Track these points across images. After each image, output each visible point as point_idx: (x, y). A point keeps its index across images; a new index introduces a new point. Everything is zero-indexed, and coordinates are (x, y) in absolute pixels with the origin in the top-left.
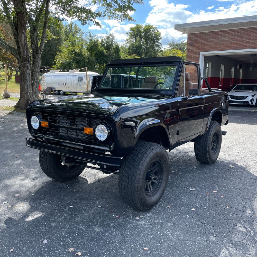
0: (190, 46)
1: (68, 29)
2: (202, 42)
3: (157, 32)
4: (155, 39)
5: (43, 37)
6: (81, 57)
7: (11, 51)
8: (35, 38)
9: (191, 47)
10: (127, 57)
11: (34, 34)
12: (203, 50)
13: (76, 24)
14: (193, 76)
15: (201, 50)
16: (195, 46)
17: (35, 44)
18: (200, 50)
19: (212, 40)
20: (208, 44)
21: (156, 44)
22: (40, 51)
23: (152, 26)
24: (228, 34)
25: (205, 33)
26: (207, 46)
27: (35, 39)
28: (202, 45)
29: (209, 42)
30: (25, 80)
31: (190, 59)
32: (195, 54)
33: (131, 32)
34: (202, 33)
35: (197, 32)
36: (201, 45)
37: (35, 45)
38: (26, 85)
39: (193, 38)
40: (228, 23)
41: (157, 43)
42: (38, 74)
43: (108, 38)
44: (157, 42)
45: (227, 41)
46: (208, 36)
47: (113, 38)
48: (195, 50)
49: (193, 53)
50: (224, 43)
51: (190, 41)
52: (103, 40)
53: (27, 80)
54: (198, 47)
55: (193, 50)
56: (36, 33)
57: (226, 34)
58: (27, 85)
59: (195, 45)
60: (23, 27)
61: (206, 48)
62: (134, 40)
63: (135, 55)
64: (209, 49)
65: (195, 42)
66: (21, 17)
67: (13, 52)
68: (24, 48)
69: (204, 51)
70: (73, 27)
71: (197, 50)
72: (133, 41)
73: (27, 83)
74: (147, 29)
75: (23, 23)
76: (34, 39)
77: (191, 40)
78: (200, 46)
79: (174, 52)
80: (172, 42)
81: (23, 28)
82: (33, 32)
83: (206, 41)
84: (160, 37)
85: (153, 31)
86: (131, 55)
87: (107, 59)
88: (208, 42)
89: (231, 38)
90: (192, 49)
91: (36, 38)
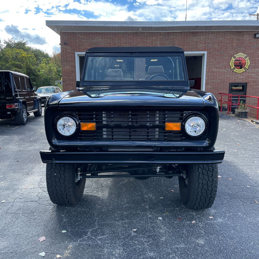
0: (64, 45)
2: (76, 42)
9: (65, 46)
12: (78, 50)
14: (71, 76)
15: (76, 50)
16: (70, 46)
18: (75, 50)
19: (86, 41)
20: (83, 45)
24: (101, 36)
25: (78, 33)
26: (82, 46)
28: (77, 45)
29: (83, 42)
31: (65, 58)
32: (70, 53)
34: (76, 33)
35: (70, 31)
36: (75, 45)
39: (66, 37)
40: (101, 25)
45: (101, 43)
46: (82, 36)
48: (69, 50)
49: (67, 52)
50: (98, 45)
51: (63, 40)
54: (72, 47)
55: (68, 50)
57: (99, 36)
59: (69, 44)
61: (81, 48)
64: (83, 50)
65: (69, 41)
69: (79, 51)
71: (73, 50)
77: (65, 38)
78: (74, 46)
79: (16, 51)
80: (9, 41)
83: (80, 41)
88: (82, 42)
89: (104, 41)
90: (67, 48)
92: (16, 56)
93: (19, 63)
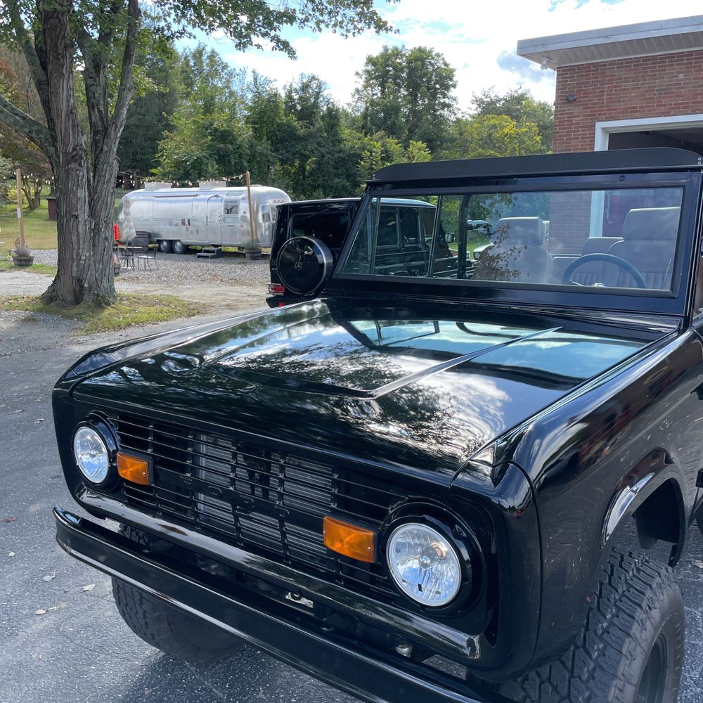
0: (565, 103)
1: (192, 63)
2: (603, 91)
3: (443, 66)
4: (437, 86)
5: (124, 87)
6: (232, 143)
7: (30, 132)
8: (99, 90)
9: (568, 109)
10: (359, 139)
11: (95, 81)
12: (605, 114)
13: (213, 51)
15: (600, 114)
16: (581, 105)
17: (98, 109)
18: (595, 115)
19: (635, 85)
20: (621, 97)
21: (442, 100)
22: (115, 131)
23: (430, 52)
24: (685, 64)
25: (612, 63)
26: (620, 101)
27: (100, 94)
28: (603, 99)
29: (624, 90)
30: (72, 220)
31: (564, 143)
32: (581, 127)
33: (370, 68)
34: (604, 64)
35: (587, 60)
36: (599, 100)
37: (100, 111)
38: (76, 233)
39: (574, 80)
40: (686, 30)
41: (444, 98)
42: (109, 199)
43: (305, 87)
44: (445, 96)
45: (683, 88)
46: (621, 71)
47: (319, 87)
48: (579, 116)
49: (573, 124)
50: (673, 93)
51: (563, 89)
52: (290, 92)
53: (77, 218)
54: (589, 108)
55: (574, 117)
56: (101, 75)
57: (677, 65)
58: (78, 232)
59: (580, 101)
60: (63, 58)
61: (615, 109)
62: (378, 90)
63: (383, 132)
64: (622, 113)
65: (581, 90)
66: (56, 27)
67: (34, 135)
68: (65, 122)
69: (608, 119)
70: (204, 58)
71: (588, 115)
72: (374, 95)
73: (77, 228)
74: (416, 59)
75: (62, 47)
76: (97, 95)
77: (569, 85)
78: (595, 104)
79: (492, 122)
80: (484, 95)
81: (62, 61)
82: (94, 75)
83: (616, 86)
84: (451, 80)
85: (432, 65)
86: (371, 135)
87: (302, 146)
88: (621, 90)
89: (694, 79)
90: (572, 113)
91: (101, 92)
92: (490, 135)
93: (493, 152)
